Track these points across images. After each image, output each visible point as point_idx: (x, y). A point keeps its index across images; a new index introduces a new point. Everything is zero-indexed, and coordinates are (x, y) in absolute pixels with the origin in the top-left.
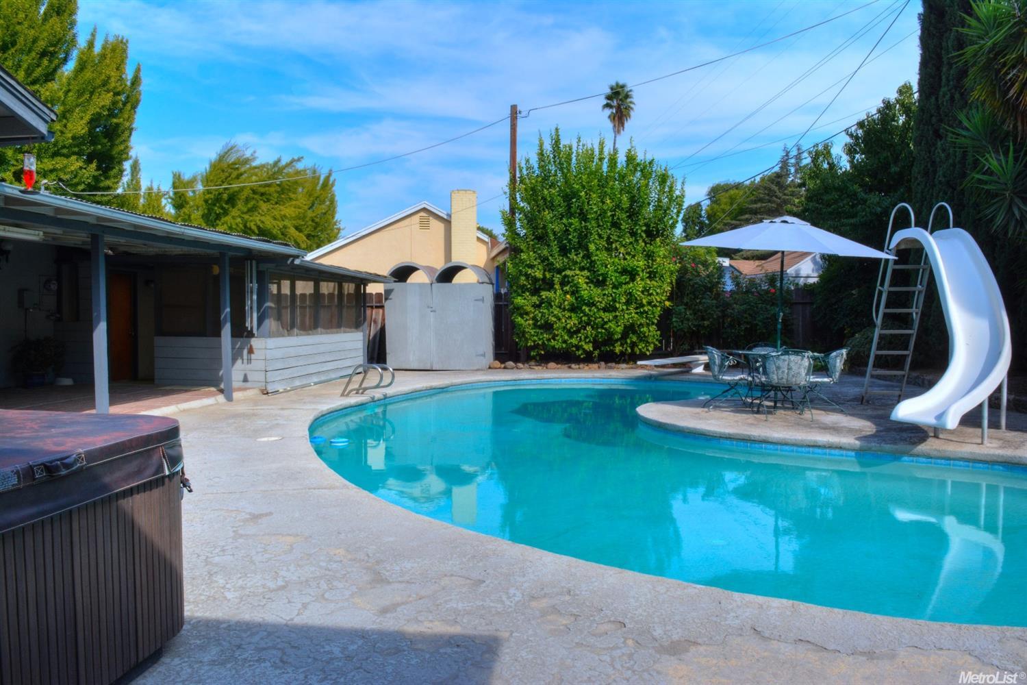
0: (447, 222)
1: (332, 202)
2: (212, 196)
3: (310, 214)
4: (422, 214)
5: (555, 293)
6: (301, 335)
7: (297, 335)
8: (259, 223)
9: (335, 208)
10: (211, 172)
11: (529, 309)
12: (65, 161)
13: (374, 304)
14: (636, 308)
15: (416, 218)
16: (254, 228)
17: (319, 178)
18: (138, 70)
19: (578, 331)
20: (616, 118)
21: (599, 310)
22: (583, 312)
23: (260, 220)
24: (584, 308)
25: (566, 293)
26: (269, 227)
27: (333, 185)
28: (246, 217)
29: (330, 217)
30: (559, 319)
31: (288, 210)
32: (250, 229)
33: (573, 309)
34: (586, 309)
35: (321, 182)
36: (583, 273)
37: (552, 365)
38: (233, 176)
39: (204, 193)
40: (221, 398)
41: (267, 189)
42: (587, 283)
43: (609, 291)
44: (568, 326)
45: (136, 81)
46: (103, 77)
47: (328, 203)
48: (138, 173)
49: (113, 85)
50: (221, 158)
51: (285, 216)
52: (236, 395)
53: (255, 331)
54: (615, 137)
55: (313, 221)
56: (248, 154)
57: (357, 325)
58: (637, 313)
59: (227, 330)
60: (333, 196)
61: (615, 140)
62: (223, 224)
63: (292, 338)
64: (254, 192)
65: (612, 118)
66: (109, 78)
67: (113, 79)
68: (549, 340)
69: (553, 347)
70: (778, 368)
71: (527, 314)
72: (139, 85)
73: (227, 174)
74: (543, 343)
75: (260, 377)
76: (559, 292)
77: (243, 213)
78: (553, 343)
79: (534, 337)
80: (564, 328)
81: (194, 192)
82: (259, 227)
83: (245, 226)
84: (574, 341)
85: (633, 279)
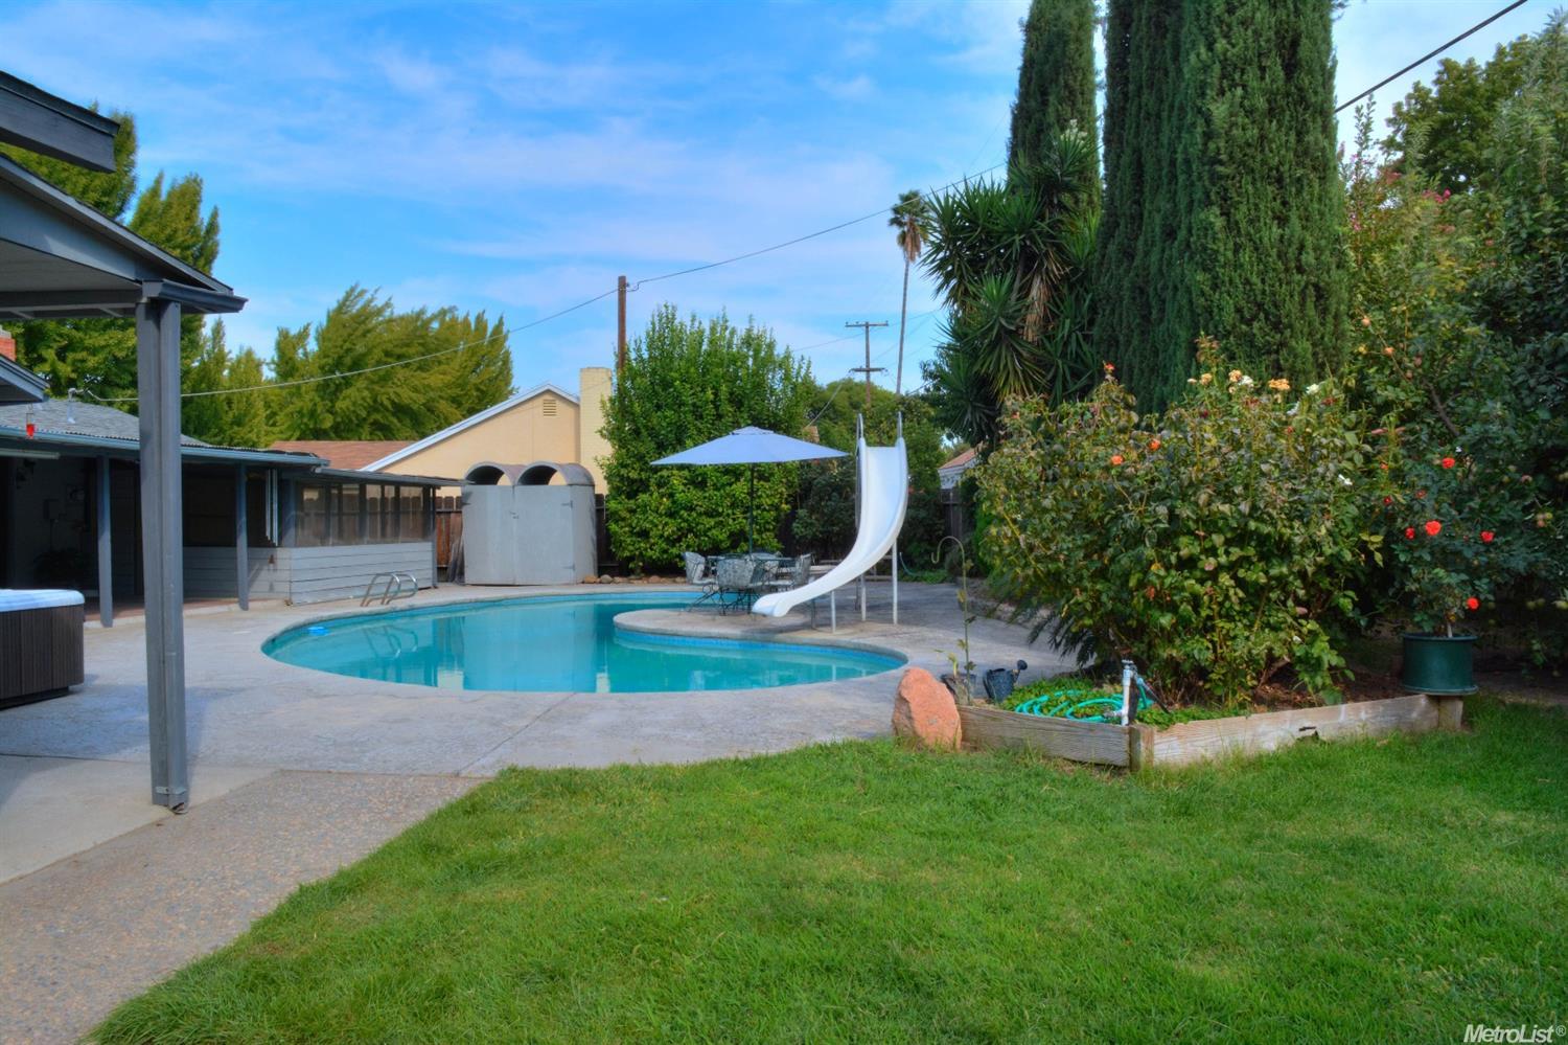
0: (576, 406)
1: (506, 362)
2: (330, 361)
3: (474, 379)
4: (547, 397)
5: (651, 495)
6: (338, 544)
7: (333, 545)
8: (393, 396)
9: (509, 370)
10: (328, 327)
11: (624, 514)
12: (120, 335)
13: (443, 509)
14: (744, 513)
15: (540, 401)
16: (386, 403)
17: (485, 329)
18: (215, 215)
19: (679, 540)
20: (908, 239)
21: (700, 514)
22: (681, 517)
23: (395, 393)
24: (682, 512)
25: (662, 496)
26: (407, 401)
27: (505, 338)
28: (377, 388)
29: (503, 384)
30: (656, 526)
31: (435, 379)
32: (382, 404)
33: (671, 515)
34: (684, 513)
35: (489, 334)
36: (681, 473)
37: (655, 578)
38: (358, 333)
39: (319, 357)
40: (235, 607)
41: (405, 349)
42: (685, 485)
43: (710, 492)
44: (666, 534)
45: (213, 228)
46: (168, 231)
47: (500, 363)
48: (221, 338)
49: (180, 240)
50: (342, 307)
51: (429, 386)
52: (251, 605)
53: (275, 541)
54: (907, 266)
55: (478, 389)
56: (379, 303)
57: (424, 534)
58: (745, 518)
59: (242, 539)
60: (507, 354)
61: (907, 270)
62: (344, 398)
63: (326, 548)
64: (387, 354)
65: (903, 239)
66: (175, 231)
67: (180, 233)
68: (646, 549)
69: (651, 557)
70: (726, 571)
71: (624, 519)
72: (216, 233)
73: (349, 330)
74: (641, 553)
75: (285, 587)
76: (656, 495)
77: (373, 382)
78: (650, 553)
79: (630, 546)
80: (661, 536)
81: (306, 354)
82: (393, 403)
83: (375, 401)
84: (674, 551)
85: (738, 480)
